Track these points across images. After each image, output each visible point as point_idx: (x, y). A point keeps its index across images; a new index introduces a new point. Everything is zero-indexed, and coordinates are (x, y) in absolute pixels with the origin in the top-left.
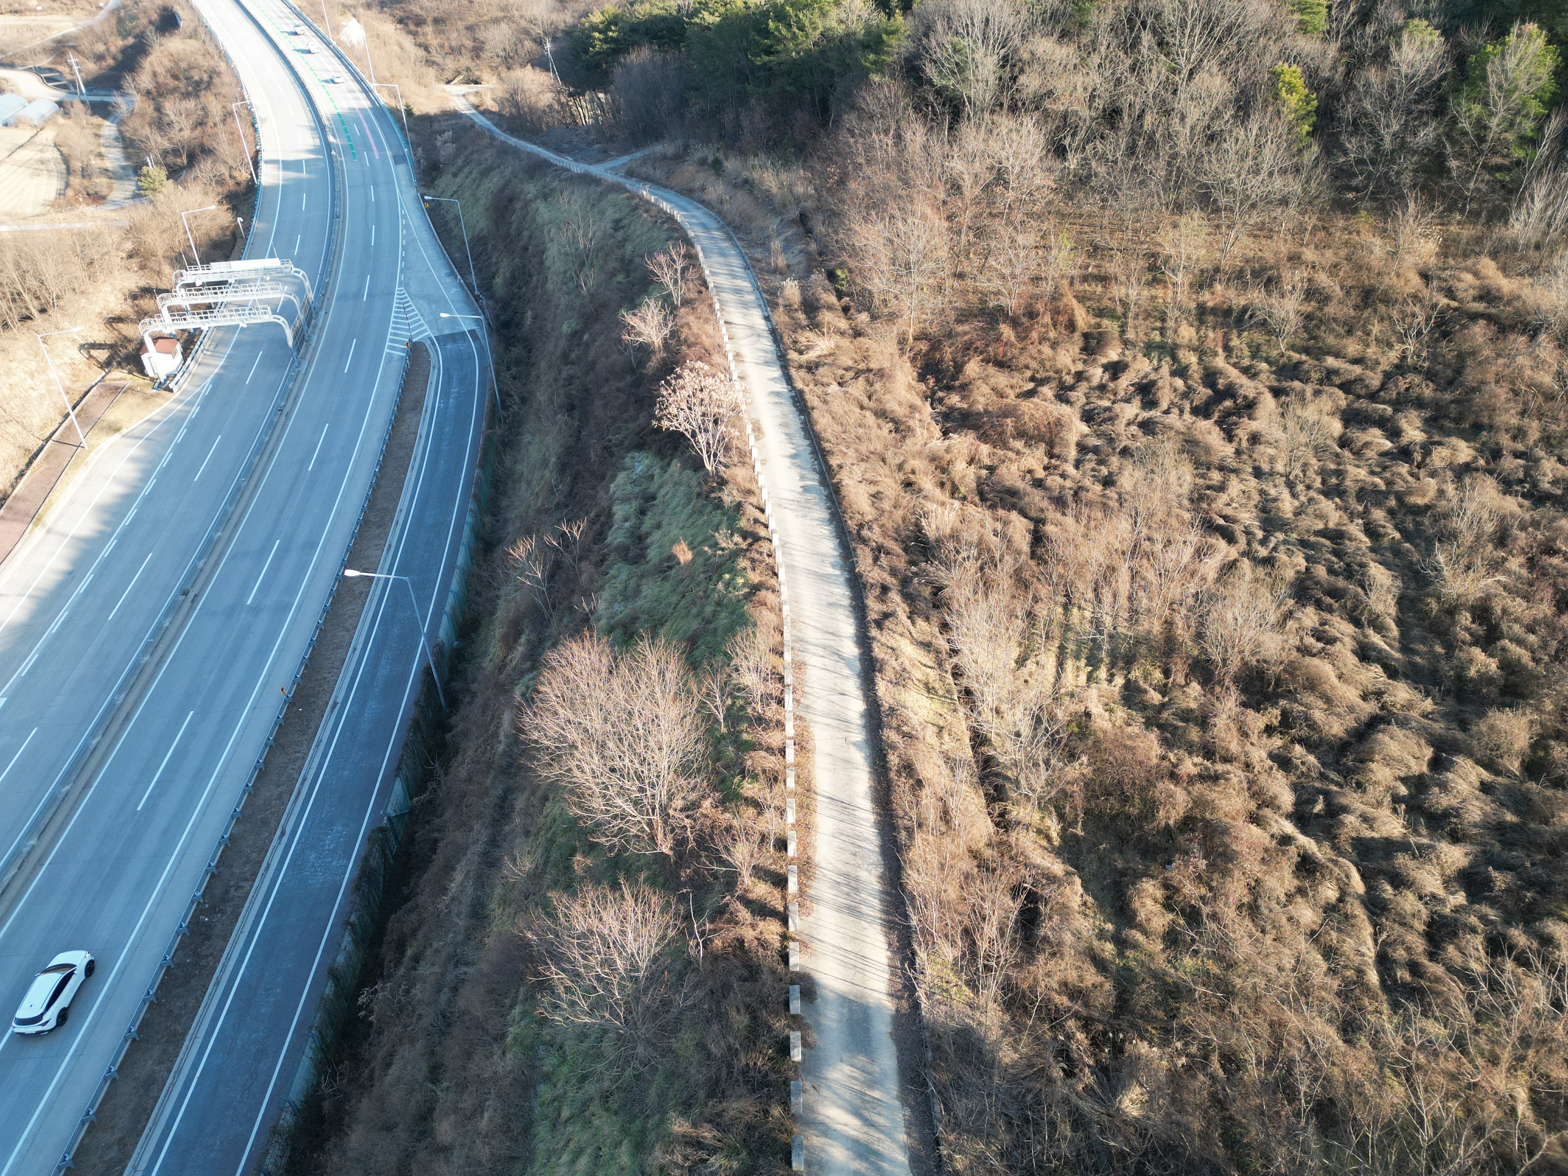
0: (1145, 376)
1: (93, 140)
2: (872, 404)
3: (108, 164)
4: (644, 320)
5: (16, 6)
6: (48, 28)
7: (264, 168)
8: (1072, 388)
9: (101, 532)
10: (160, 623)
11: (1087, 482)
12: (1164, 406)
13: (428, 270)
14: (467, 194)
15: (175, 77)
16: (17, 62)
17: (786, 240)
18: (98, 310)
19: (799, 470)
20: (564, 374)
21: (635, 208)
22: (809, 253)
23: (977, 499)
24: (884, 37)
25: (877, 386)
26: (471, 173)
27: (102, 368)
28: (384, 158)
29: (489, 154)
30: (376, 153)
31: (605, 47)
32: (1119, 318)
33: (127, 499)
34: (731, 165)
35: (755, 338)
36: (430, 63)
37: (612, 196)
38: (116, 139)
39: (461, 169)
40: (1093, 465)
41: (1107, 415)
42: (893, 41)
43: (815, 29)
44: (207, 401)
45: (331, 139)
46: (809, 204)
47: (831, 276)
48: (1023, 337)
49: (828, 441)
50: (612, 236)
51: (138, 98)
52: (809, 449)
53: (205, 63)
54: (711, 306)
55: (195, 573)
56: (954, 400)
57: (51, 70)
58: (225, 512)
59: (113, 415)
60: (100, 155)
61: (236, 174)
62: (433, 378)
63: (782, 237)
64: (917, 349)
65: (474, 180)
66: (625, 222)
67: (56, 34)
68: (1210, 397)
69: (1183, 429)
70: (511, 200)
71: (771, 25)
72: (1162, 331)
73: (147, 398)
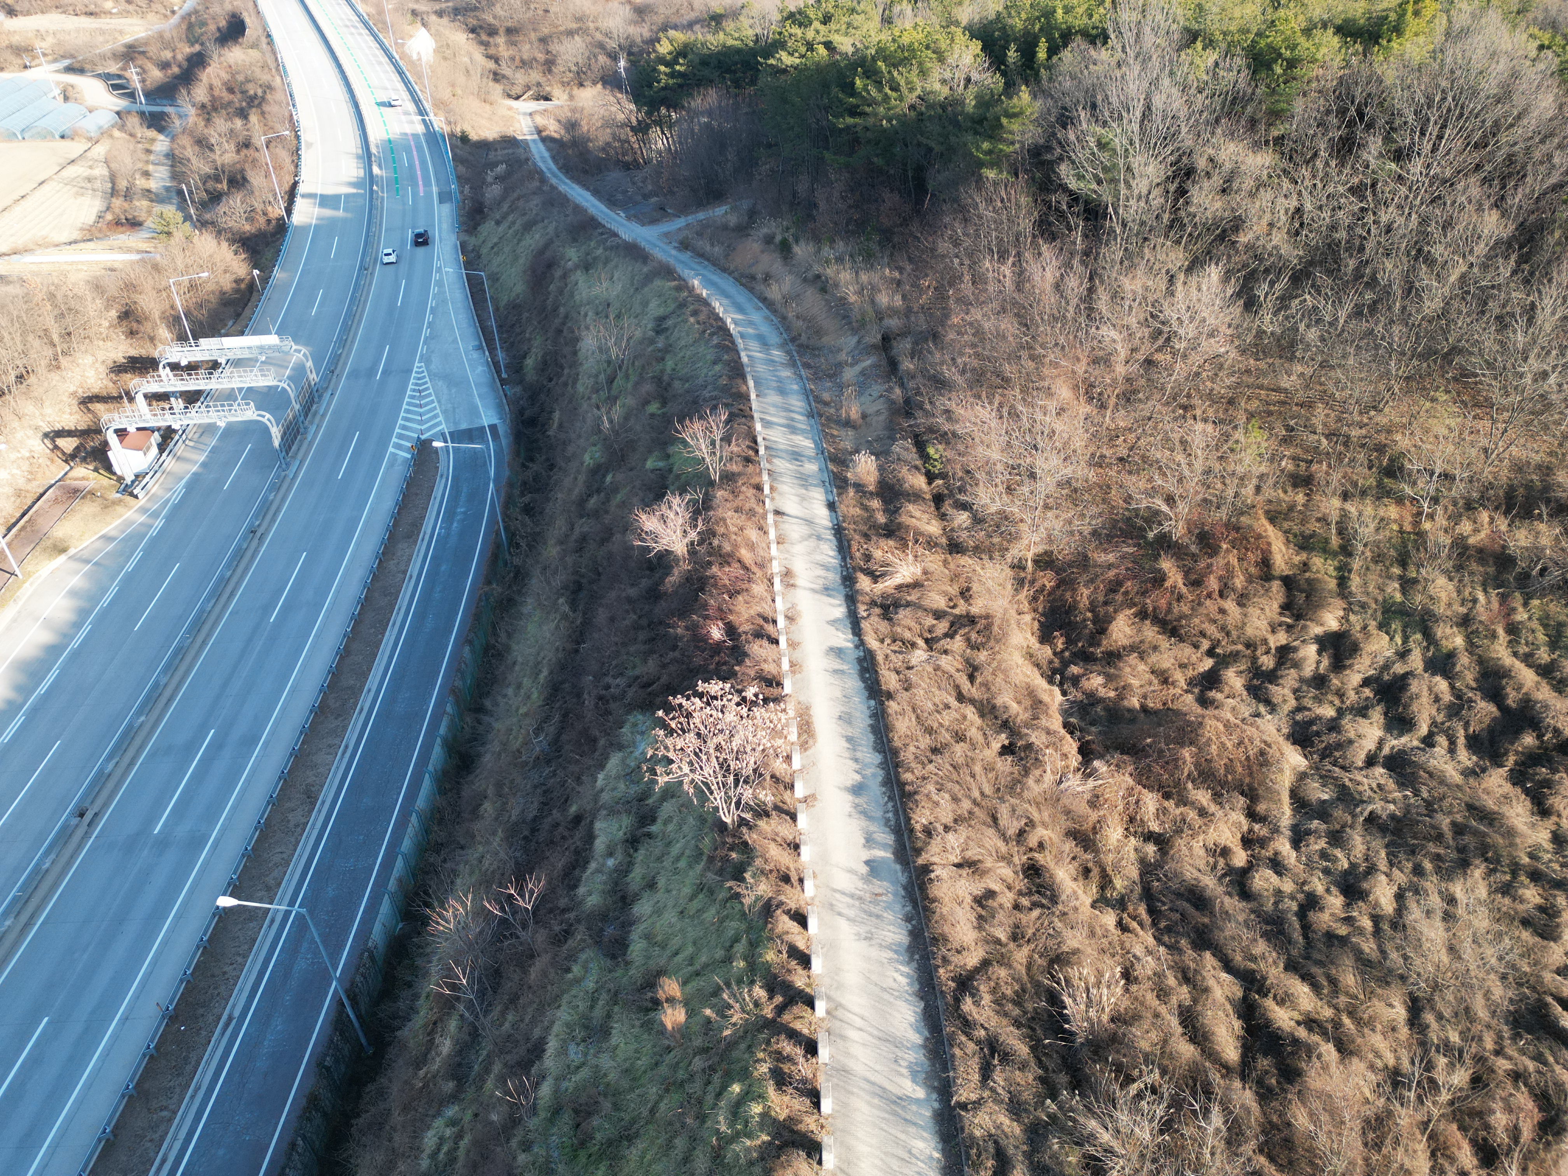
0: (1386, 667)
1: (144, 157)
2: (974, 692)
3: (153, 185)
4: (663, 519)
5: (92, 8)
6: (121, 32)
7: (300, 204)
8: (1272, 677)
9: (10, 702)
10: (37, 864)
11: (1318, 885)
12: (1424, 729)
13: (455, 341)
14: (506, 250)
15: (231, 90)
16: (88, 67)
17: (862, 373)
18: (72, 388)
19: (864, 823)
20: (577, 531)
21: (682, 305)
22: (893, 402)
23: (1142, 910)
24: (1004, 121)
25: (982, 656)
26: (513, 223)
27: (66, 461)
28: (429, 195)
29: (535, 202)
30: (421, 188)
31: (671, 81)
32: (1335, 554)
33: (53, 651)
34: (802, 250)
35: (812, 543)
36: (497, 77)
37: (658, 283)
38: (167, 156)
39: (504, 217)
40: (1322, 844)
41: (1333, 738)
42: (1015, 126)
43: (912, 90)
44: (177, 508)
45: (376, 170)
46: (894, 323)
47: (921, 446)
48: (1196, 583)
49: (909, 770)
50: (652, 342)
51: (192, 111)
52: (880, 774)
53: (265, 77)
54: (759, 488)
55: (102, 778)
56: (1095, 682)
57: (119, 77)
58: (156, 685)
59: (62, 530)
60: (146, 174)
61: (270, 209)
62: (437, 492)
63: (858, 368)
64: (1037, 585)
65: (516, 233)
66: (670, 323)
67: (128, 39)
68: (1494, 719)
69: (1458, 778)
70: (550, 265)
71: (858, 82)
72: (1407, 584)
73: (108, 505)
